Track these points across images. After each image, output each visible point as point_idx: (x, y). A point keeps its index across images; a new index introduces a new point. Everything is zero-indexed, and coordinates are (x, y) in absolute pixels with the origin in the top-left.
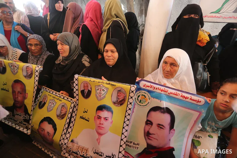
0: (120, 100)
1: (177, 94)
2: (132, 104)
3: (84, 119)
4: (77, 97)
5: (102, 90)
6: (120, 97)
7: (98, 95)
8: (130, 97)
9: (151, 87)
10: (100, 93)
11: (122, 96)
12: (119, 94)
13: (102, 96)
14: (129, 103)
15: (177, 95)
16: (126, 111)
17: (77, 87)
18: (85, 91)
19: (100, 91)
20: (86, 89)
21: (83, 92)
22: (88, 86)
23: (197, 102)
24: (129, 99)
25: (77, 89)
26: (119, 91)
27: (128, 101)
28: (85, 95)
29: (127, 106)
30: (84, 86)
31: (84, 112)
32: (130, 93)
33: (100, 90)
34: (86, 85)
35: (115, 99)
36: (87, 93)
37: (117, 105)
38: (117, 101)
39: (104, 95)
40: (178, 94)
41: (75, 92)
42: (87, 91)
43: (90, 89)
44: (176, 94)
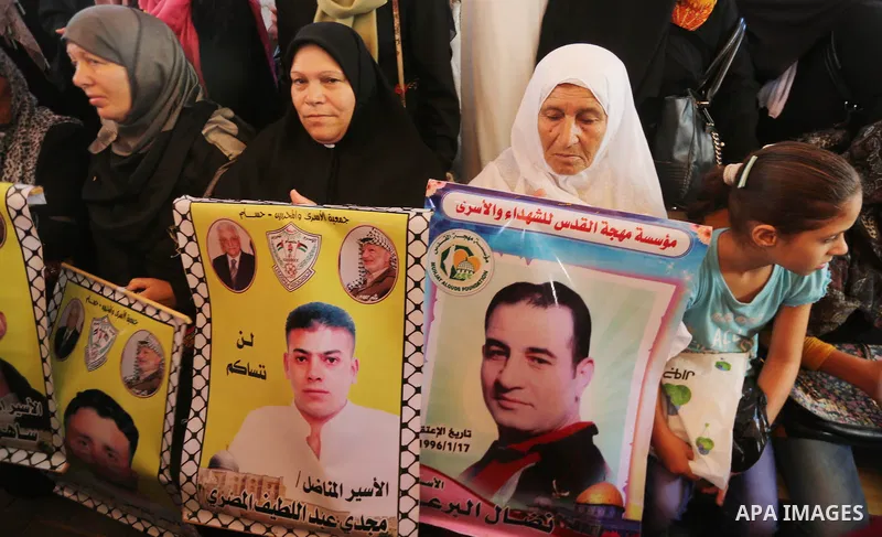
0: (376, 275)
1: (588, 226)
2: (423, 284)
3: (245, 373)
4: (202, 288)
5: (295, 246)
6: (372, 266)
7: (283, 270)
8: (411, 261)
9: (487, 213)
10: (291, 260)
11: (380, 261)
12: (366, 255)
13: (299, 272)
14: (411, 284)
15: (589, 230)
16: (406, 317)
17: (192, 249)
18: (230, 259)
19: (290, 250)
20: (233, 252)
21: (220, 265)
22: (236, 239)
23: (662, 246)
24: (407, 269)
25: (195, 254)
26: (364, 240)
27: (407, 276)
28: (234, 275)
29: (406, 297)
30: (223, 241)
31: (240, 347)
32: (408, 245)
33: (286, 245)
34: (228, 235)
35: (353, 277)
36: (237, 265)
37: (365, 297)
38: (365, 282)
39: (306, 267)
40: (591, 223)
41: (189, 271)
42: (237, 259)
43: (247, 250)
44: (585, 224)
